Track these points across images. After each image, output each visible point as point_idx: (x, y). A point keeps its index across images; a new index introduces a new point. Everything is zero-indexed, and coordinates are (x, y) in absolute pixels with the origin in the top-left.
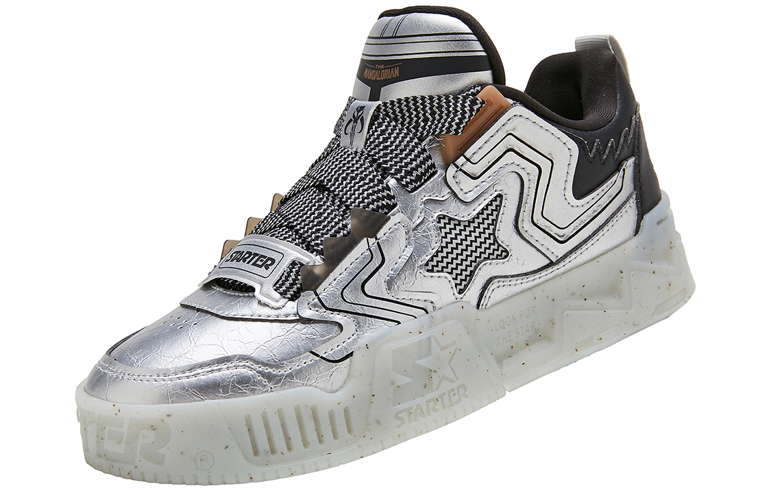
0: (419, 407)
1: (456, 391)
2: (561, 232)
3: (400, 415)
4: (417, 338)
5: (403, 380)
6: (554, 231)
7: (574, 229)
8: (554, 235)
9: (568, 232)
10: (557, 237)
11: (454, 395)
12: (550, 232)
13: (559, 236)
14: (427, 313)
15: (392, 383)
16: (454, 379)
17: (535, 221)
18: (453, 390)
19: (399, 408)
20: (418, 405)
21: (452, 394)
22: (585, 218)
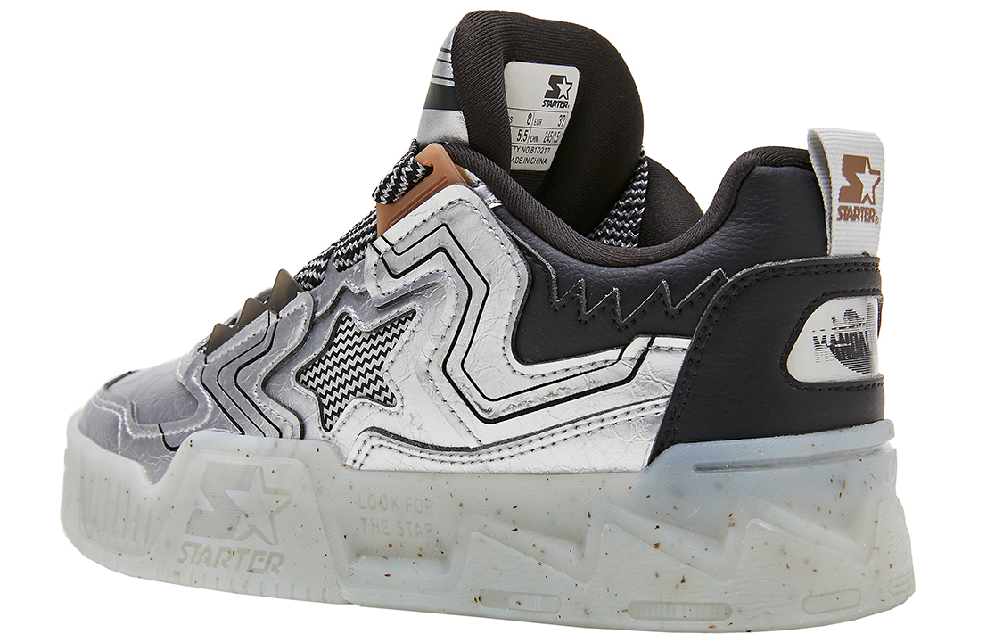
0: (208, 549)
1: (266, 557)
2: (487, 404)
3: (186, 548)
4: (241, 461)
5: (208, 507)
6: (474, 397)
7: (508, 408)
8: (473, 404)
9: (499, 408)
10: (477, 408)
11: (261, 560)
12: (467, 396)
13: (480, 408)
14: (281, 436)
15: (196, 503)
16: (271, 539)
17: (448, 370)
18: (264, 553)
19: (191, 538)
20: (209, 547)
21: (259, 557)
22: (534, 398)
